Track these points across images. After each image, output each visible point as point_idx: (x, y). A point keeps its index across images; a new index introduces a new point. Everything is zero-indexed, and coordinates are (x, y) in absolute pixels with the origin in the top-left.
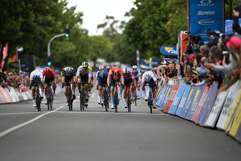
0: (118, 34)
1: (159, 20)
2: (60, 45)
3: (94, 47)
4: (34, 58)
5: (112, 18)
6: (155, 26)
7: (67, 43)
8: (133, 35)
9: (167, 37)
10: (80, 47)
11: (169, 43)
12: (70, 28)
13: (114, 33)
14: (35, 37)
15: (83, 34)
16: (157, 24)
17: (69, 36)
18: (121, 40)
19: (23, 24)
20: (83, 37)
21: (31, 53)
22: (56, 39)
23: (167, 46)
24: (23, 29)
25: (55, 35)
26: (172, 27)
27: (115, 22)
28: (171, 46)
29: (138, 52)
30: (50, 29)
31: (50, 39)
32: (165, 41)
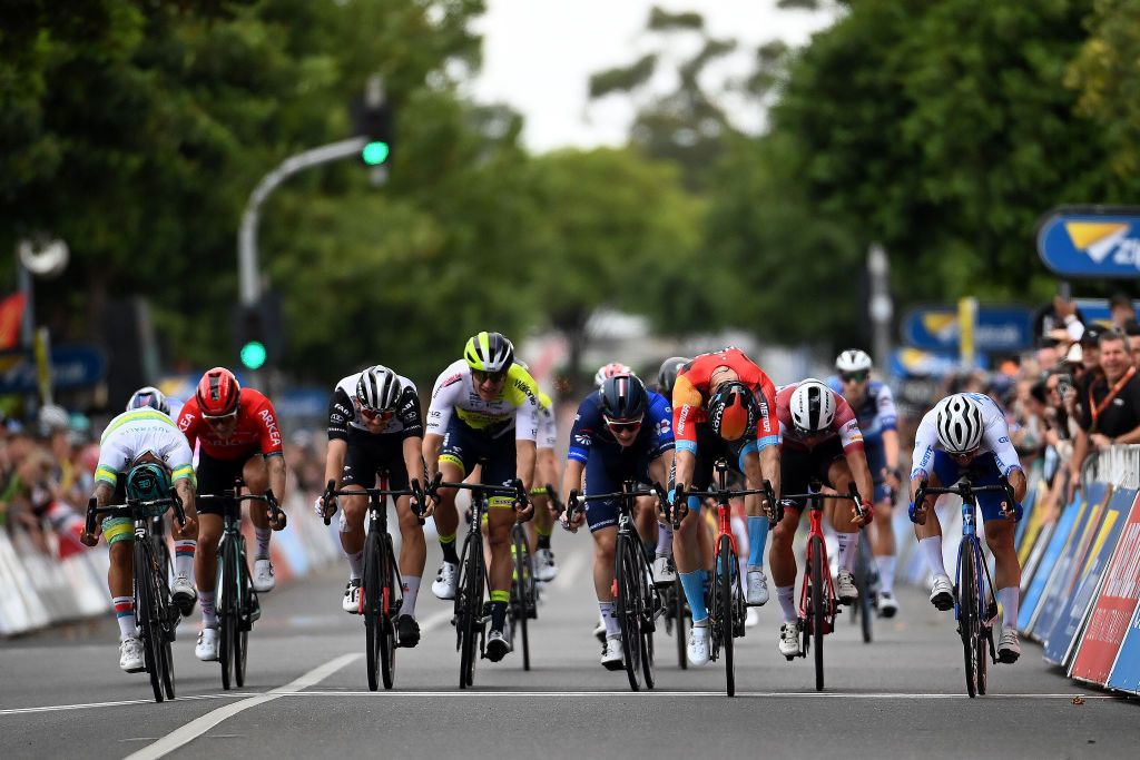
0: (737, 138)
1: (1024, 33)
2: (326, 225)
3: (570, 231)
4: (147, 316)
5: (692, 21)
6: (994, 70)
7: (376, 205)
8: (842, 136)
9: (1079, 152)
10: (466, 234)
11: (1098, 195)
12: (395, 98)
13: (710, 128)
14: (148, 172)
15: (485, 143)
16: (1007, 56)
17: (389, 159)
18: (760, 177)
19: (60, 76)
20: (485, 162)
21: (127, 286)
22: (295, 181)
23: (1086, 214)
24: (61, 115)
25: (289, 154)
26: (1118, 74)
27: (715, 49)
28: (1112, 215)
29: (878, 262)
30: (257, 109)
31: (253, 183)
32: (1065, 178)
